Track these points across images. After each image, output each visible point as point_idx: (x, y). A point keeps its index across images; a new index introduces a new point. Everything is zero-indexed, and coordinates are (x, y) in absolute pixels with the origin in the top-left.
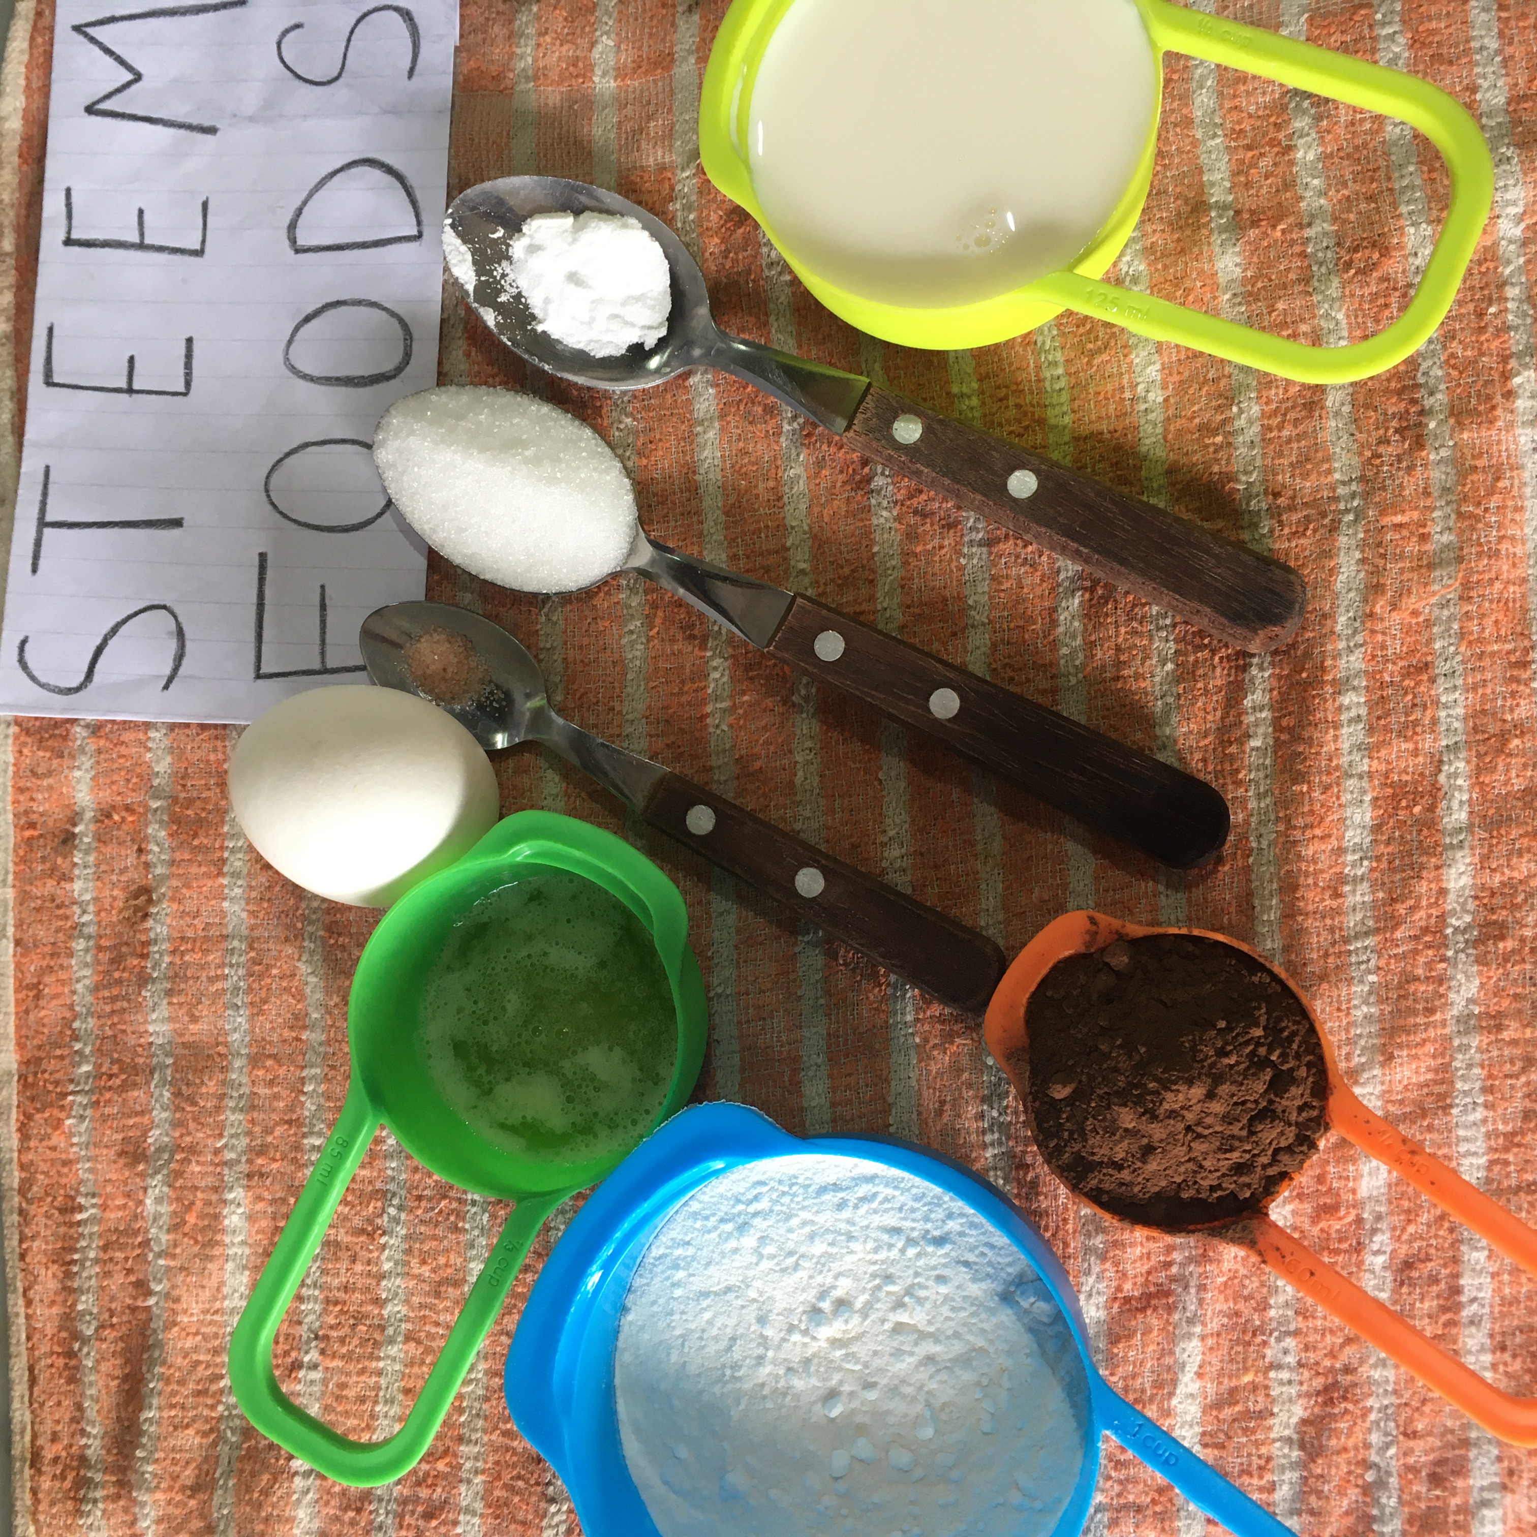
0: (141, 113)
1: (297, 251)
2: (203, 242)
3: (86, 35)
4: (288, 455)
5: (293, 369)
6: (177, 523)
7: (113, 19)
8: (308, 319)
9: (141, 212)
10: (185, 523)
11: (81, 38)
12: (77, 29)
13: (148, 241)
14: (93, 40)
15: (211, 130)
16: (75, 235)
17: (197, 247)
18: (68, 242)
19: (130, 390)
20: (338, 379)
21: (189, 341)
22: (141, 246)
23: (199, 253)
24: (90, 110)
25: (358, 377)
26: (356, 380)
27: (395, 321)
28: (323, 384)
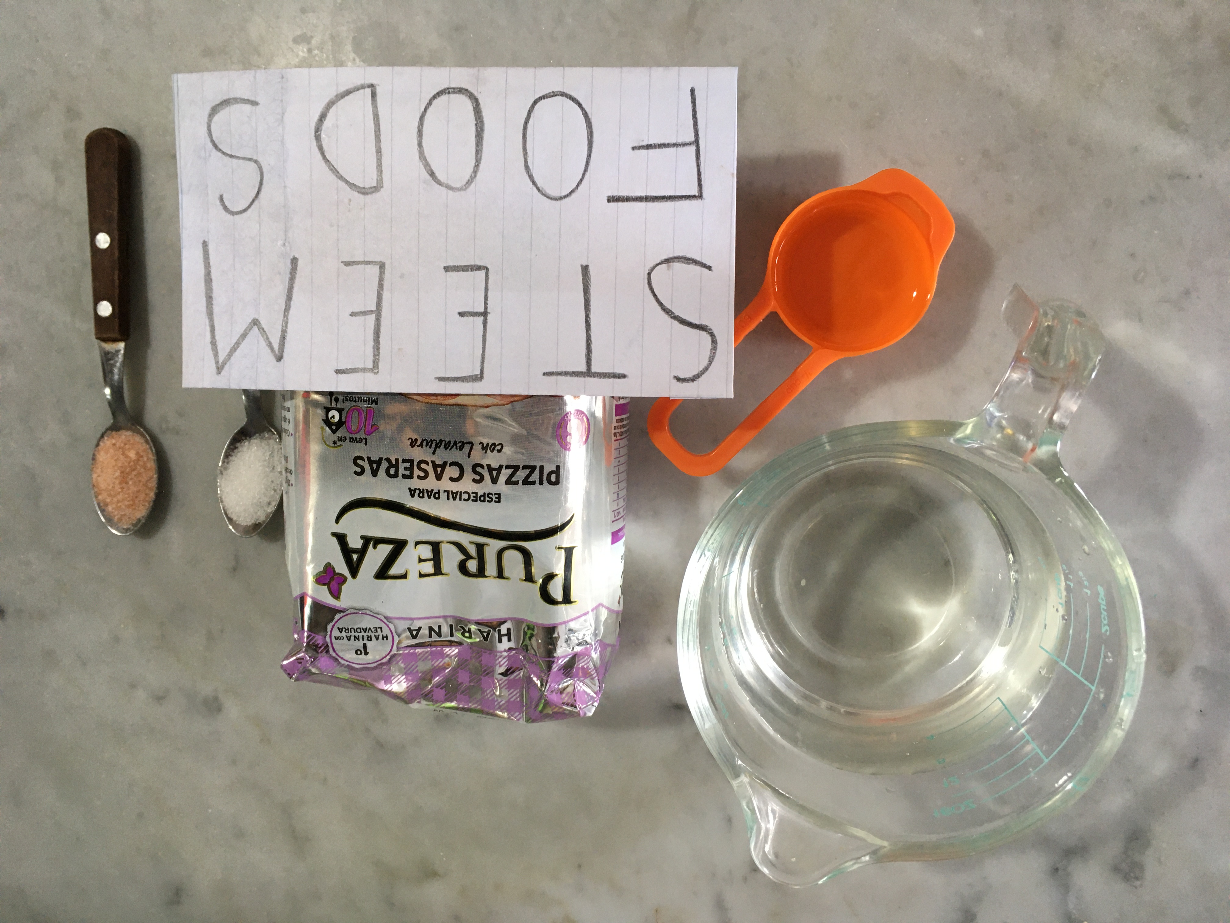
0: (282, 320)
1: (383, 187)
2: (373, 263)
3: (225, 363)
4: (534, 183)
5: (469, 183)
6: (585, 270)
7: (214, 343)
8: (433, 176)
9: (353, 314)
10: (584, 264)
11: (226, 367)
13: (374, 308)
14: (228, 357)
15: (294, 262)
16: (370, 366)
17: (377, 268)
18: (375, 370)
19: (485, 314)
20: (477, 145)
21: (447, 269)
22: (378, 312)
23: (382, 266)
24: (279, 358)
25: (477, 128)
26: (479, 130)
27: (435, 102)
28: (481, 157)
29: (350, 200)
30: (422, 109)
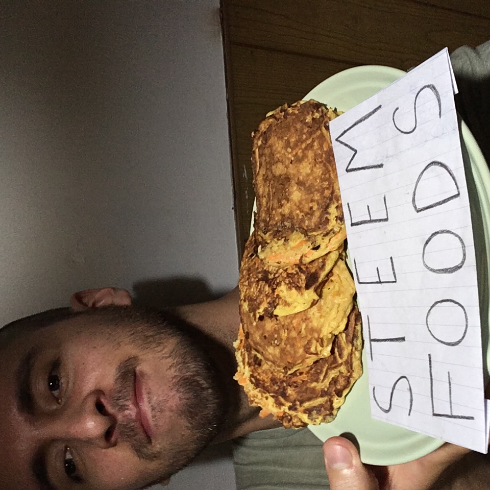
0: (360, 167)
1: (418, 212)
2: (387, 215)
3: (339, 141)
4: (432, 307)
5: (426, 266)
6: (403, 339)
7: (345, 132)
8: (427, 243)
9: (368, 207)
10: (406, 339)
11: (338, 143)
12: (337, 140)
13: (372, 219)
14: (342, 143)
15: (381, 166)
16: (353, 222)
17: (386, 217)
18: (352, 225)
19: (380, 282)
20: (443, 270)
21: (391, 258)
22: (371, 221)
23: (386, 220)
24: (347, 171)
25: (449, 268)
26: (449, 270)
27: (457, 238)
28: (438, 273)
29: (408, 193)
30: (453, 231)
